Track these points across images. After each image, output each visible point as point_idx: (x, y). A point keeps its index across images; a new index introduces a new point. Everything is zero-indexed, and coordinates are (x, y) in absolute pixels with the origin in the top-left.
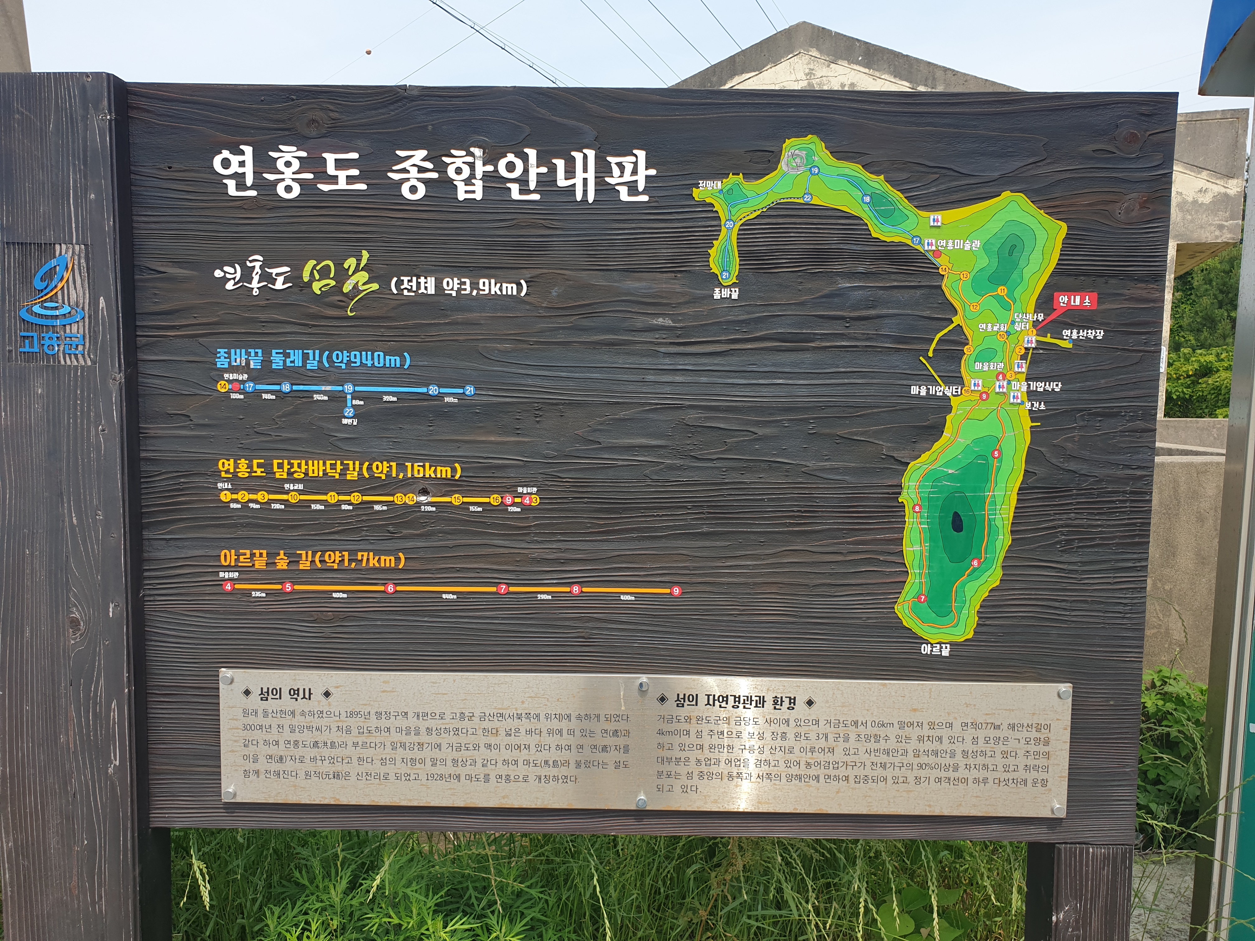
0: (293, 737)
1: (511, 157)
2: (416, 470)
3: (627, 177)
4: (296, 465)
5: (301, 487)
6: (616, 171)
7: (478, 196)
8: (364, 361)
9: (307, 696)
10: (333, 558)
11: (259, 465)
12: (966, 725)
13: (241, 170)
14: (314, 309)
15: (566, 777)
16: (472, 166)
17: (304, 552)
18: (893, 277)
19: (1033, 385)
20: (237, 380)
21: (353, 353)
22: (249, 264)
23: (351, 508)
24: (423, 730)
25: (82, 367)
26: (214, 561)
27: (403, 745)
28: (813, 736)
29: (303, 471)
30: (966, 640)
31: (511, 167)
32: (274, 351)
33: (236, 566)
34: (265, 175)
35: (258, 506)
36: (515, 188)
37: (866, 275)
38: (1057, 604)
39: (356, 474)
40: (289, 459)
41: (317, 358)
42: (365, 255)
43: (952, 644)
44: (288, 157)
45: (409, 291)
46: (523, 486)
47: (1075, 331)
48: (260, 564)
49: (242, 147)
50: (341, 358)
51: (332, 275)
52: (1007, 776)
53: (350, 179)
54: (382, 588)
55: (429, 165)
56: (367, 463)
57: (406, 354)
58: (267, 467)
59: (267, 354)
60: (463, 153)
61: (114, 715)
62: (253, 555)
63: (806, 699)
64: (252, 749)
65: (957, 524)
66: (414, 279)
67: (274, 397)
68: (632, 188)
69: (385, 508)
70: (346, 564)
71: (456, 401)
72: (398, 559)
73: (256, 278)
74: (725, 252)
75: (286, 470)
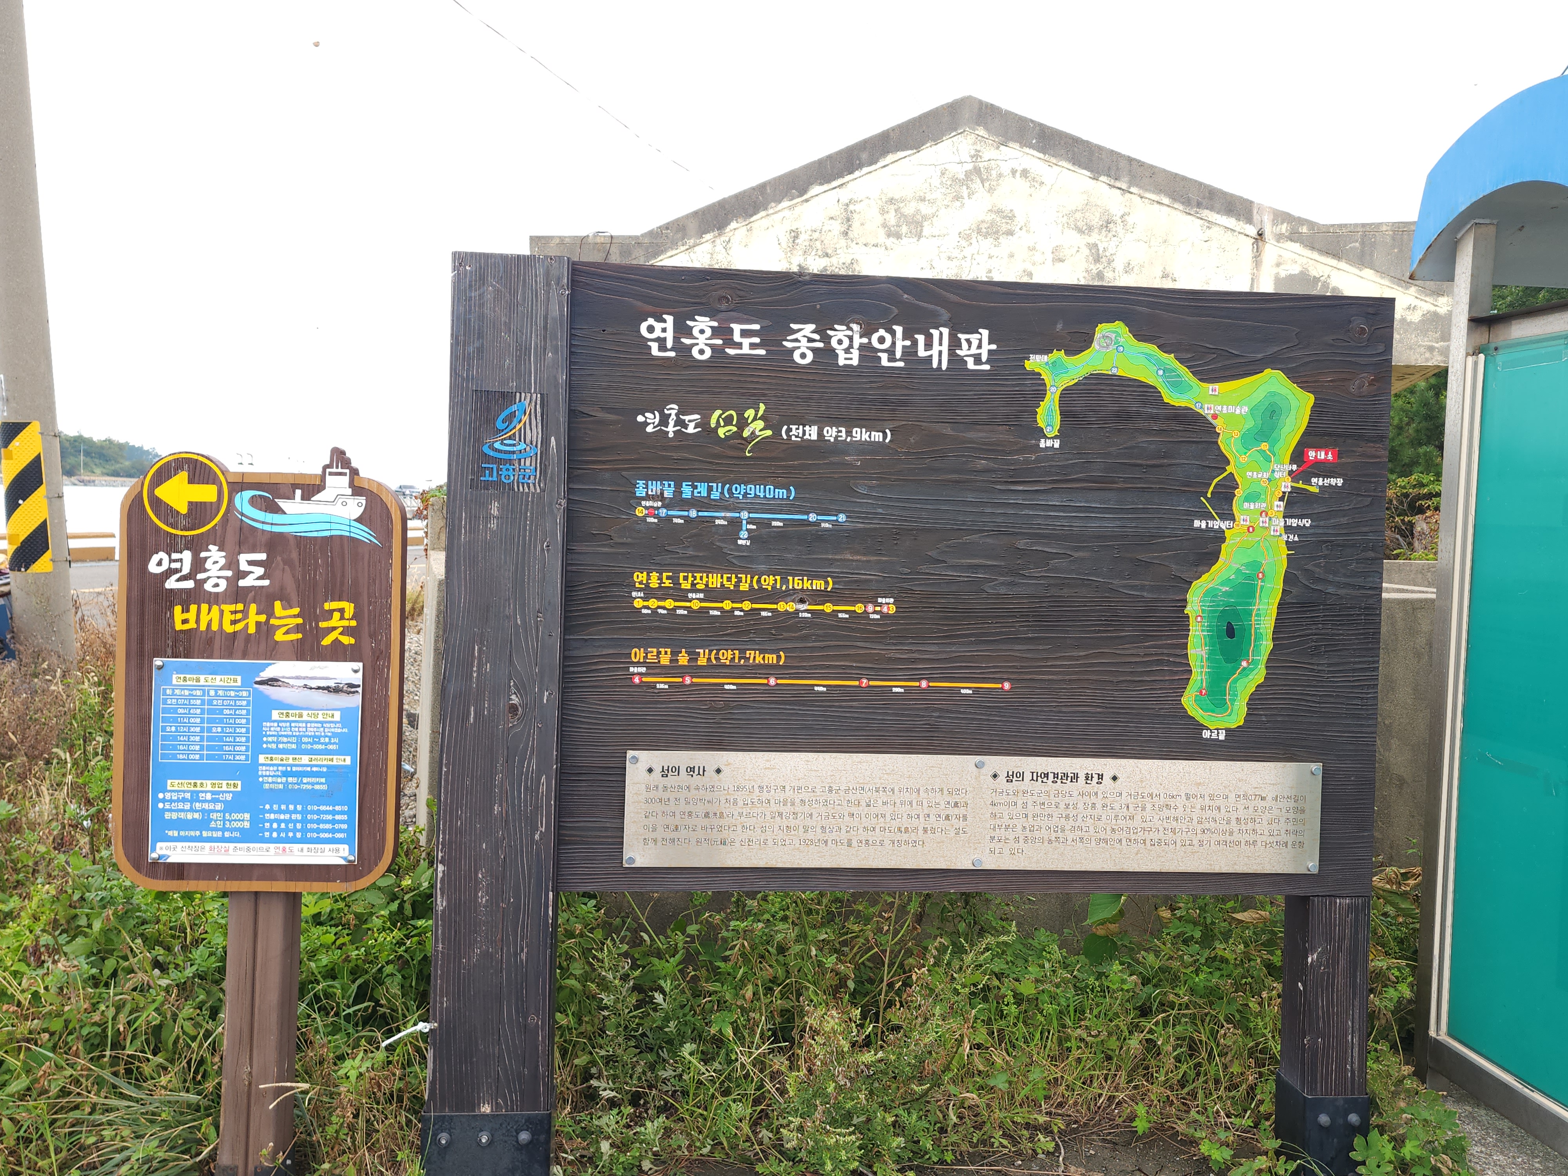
0: (688, 809)
1: (882, 332)
2: (796, 583)
3: (974, 350)
4: (698, 578)
5: (701, 596)
6: (965, 345)
7: (855, 362)
8: (758, 494)
9: (701, 773)
10: (726, 656)
11: (668, 578)
12: (1239, 796)
13: (662, 335)
14: (718, 449)
15: (915, 842)
16: (851, 338)
17: (701, 651)
18: (1180, 434)
19: (1289, 522)
20: (652, 507)
21: (749, 486)
22: (666, 412)
23: (742, 614)
24: (797, 801)
25: (533, 494)
26: (626, 658)
27: (780, 814)
28: (1116, 806)
29: (704, 582)
30: (1239, 727)
31: (882, 340)
32: (684, 484)
33: (645, 662)
34: (683, 340)
35: (665, 612)
36: (884, 357)
37: (1161, 431)
38: (1309, 698)
39: (747, 585)
40: (693, 572)
41: (720, 490)
42: (762, 407)
43: (1228, 730)
44: (702, 326)
45: (797, 437)
46: (882, 597)
47: (1321, 479)
48: (665, 660)
49: (665, 316)
50: (739, 490)
51: (734, 423)
52: (1271, 839)
53: (753, 346)
54: (765, 681)
55: (816, 337)
56: (757, 577)
57: (791, 488)
58: (675, 580)
59: (678, 486)
60: (844, 328)
61: (543, 789)
62: (659, 653)
63: (1112, 775)
64: (652, 819)
65: (1231, 632)
66: (801, 427)
67: (682, 521)
68: (978, 359)
69: (770, 614)
70: (737, 661)
71: (831, 526)
72: (779, 657)
73: (672, 423)
74: (1050, 410)
75: (690, 581)
